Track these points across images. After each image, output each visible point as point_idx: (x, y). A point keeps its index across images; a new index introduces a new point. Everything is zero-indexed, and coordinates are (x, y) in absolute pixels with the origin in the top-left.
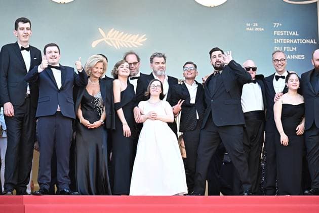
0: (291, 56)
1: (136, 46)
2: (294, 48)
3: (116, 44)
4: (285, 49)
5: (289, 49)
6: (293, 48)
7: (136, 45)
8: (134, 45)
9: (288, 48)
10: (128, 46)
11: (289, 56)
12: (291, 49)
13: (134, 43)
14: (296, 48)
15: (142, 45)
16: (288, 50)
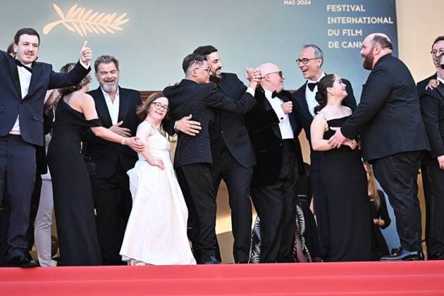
0: (354, 43)
1: (112, 32)
2: (359, 31)
3: (81, 29)
4: (344, 33)
5: (350, 32)
6: (356, 31)
7: (112, 29)
8: (110, 30)
9: (349, 30)
10: (100, 32)
11: (350, 43)
12: (354, 33)
13: (110, 28)
14: (361, 31)
15: (121, 29)
16: (349, 34)
